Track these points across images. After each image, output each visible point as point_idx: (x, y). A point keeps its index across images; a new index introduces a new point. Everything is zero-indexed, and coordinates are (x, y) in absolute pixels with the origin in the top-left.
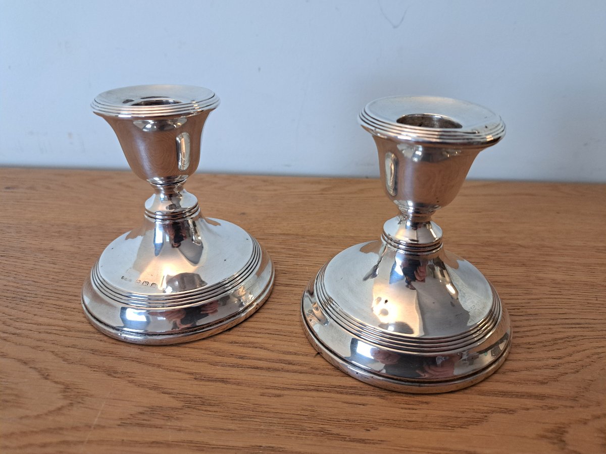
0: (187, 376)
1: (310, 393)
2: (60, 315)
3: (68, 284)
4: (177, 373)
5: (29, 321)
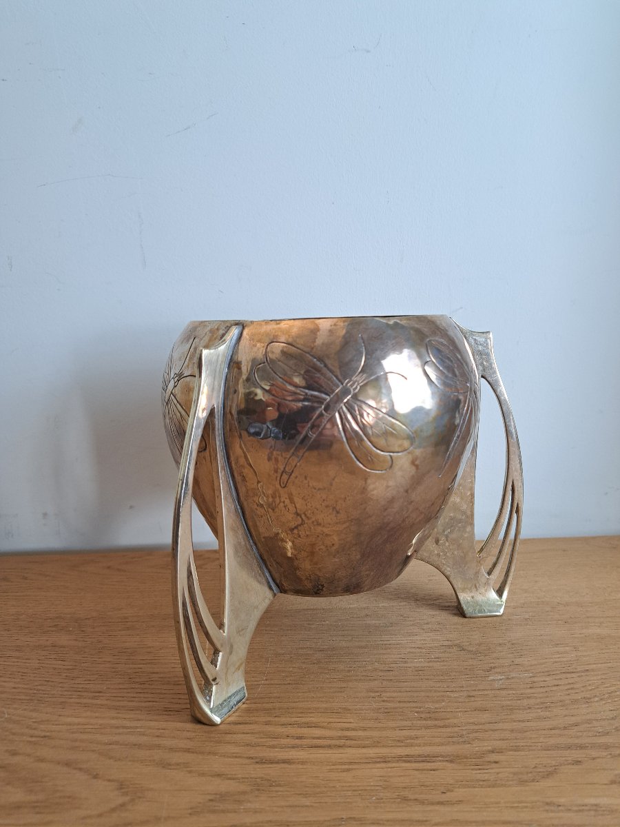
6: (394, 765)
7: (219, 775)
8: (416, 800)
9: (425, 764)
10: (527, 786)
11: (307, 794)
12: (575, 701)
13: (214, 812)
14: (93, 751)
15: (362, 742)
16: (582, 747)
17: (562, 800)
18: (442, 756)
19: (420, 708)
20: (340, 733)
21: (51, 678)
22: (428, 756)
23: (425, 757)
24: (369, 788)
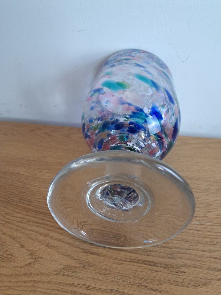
0: (81, 251)
1: (134, 264)
2: (25, 213)
3: (27, 195)
4: (77, 249)
5: (13, 215)
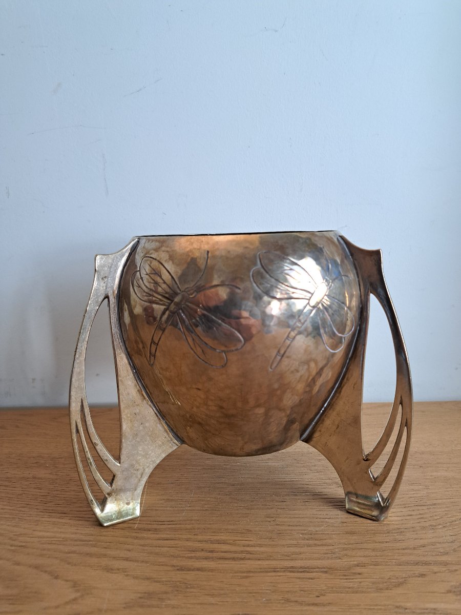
6: (281, 574)
7: (148, 579)
8: (296, 601)
9: (306, 574)
10: (382, 593)
11: (213, 595)
12: (424, 528)
13: (142, 606)
14: (56, 558)
15: (259, 556)
16: (426, 564)
17: (408, 605)
18: (318, 568)
19: (305, 530)
20: (242, 549)
21: (30, 502)
22: (308, 568)
23: (306, 568)
24: (261, 591)
